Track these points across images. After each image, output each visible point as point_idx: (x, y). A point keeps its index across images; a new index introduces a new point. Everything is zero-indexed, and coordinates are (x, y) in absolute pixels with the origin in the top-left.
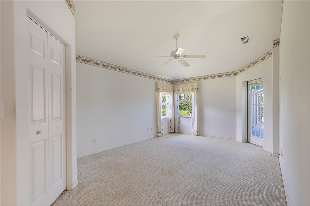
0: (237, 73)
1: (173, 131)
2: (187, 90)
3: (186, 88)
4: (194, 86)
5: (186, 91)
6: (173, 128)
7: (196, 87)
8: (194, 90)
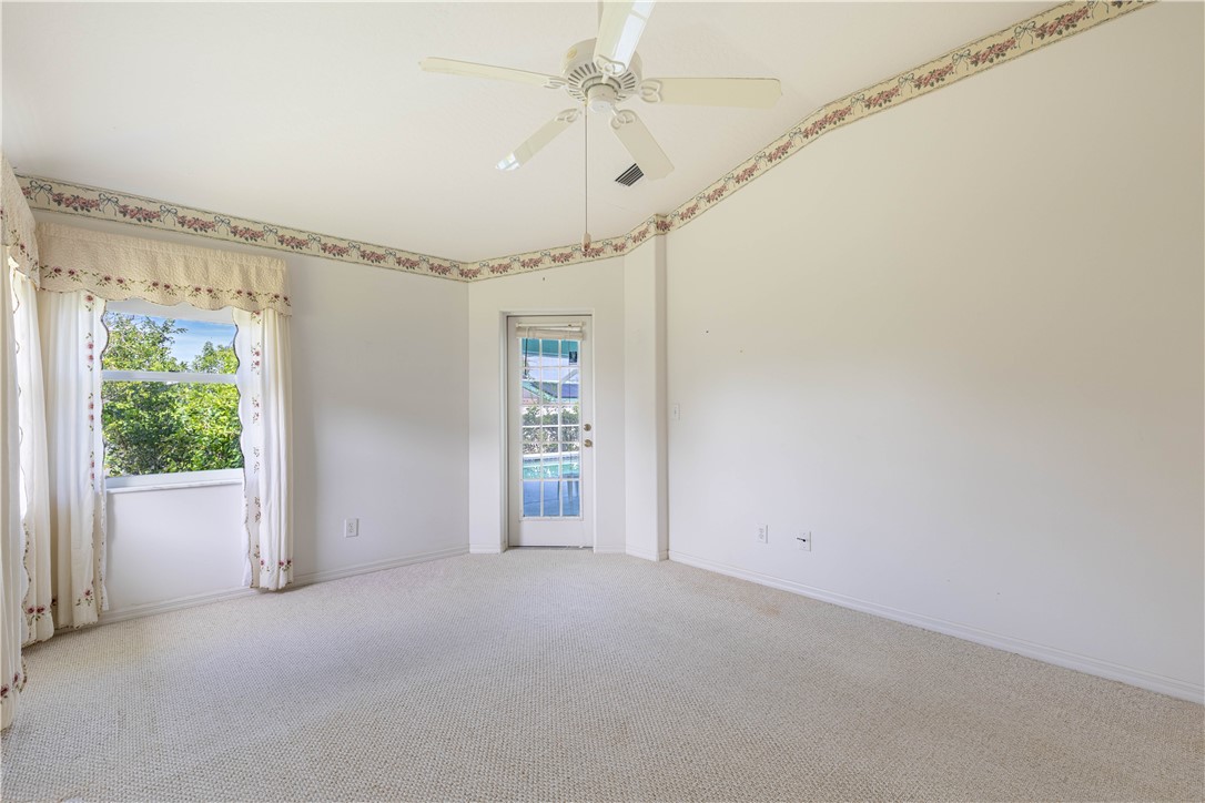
0: (475, 273)
1: (49, 630)
2: (204, 296)
3: (188, 276)
4: (258, 274)
5: (190, 300)
6: (47, 603)
7: (275, 286)
8: (263, 302)
